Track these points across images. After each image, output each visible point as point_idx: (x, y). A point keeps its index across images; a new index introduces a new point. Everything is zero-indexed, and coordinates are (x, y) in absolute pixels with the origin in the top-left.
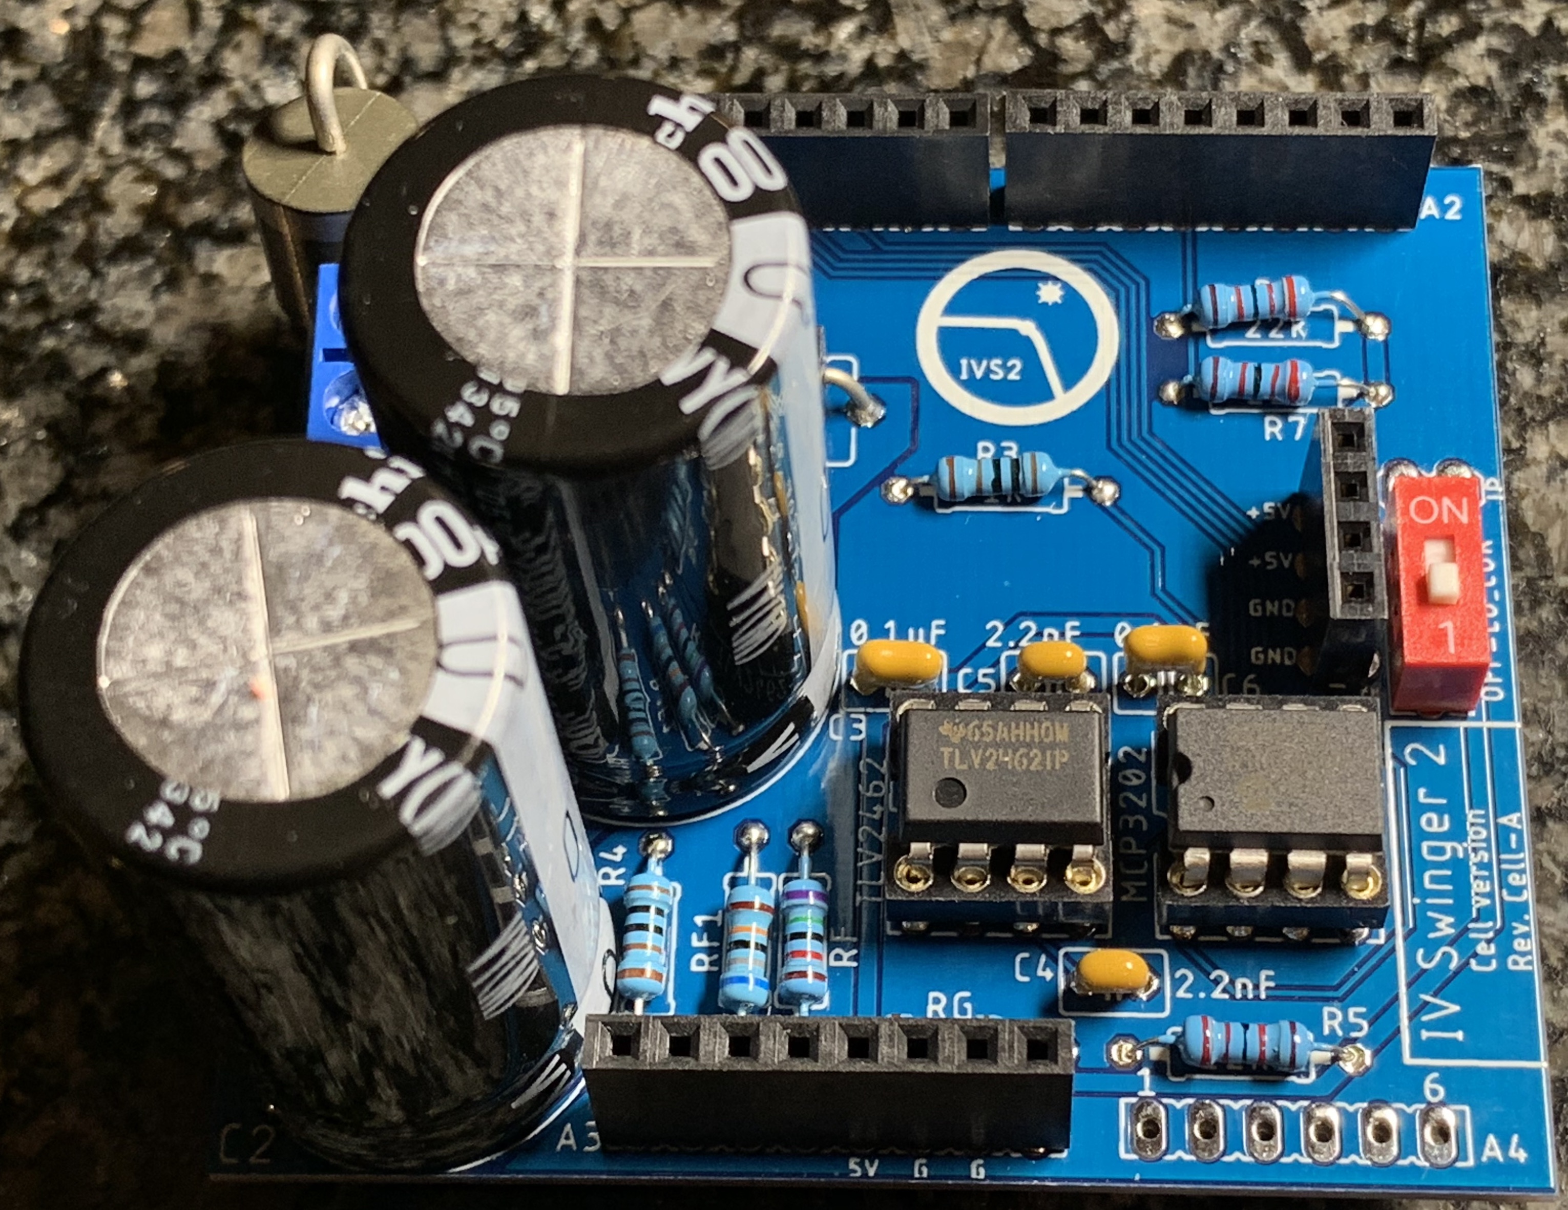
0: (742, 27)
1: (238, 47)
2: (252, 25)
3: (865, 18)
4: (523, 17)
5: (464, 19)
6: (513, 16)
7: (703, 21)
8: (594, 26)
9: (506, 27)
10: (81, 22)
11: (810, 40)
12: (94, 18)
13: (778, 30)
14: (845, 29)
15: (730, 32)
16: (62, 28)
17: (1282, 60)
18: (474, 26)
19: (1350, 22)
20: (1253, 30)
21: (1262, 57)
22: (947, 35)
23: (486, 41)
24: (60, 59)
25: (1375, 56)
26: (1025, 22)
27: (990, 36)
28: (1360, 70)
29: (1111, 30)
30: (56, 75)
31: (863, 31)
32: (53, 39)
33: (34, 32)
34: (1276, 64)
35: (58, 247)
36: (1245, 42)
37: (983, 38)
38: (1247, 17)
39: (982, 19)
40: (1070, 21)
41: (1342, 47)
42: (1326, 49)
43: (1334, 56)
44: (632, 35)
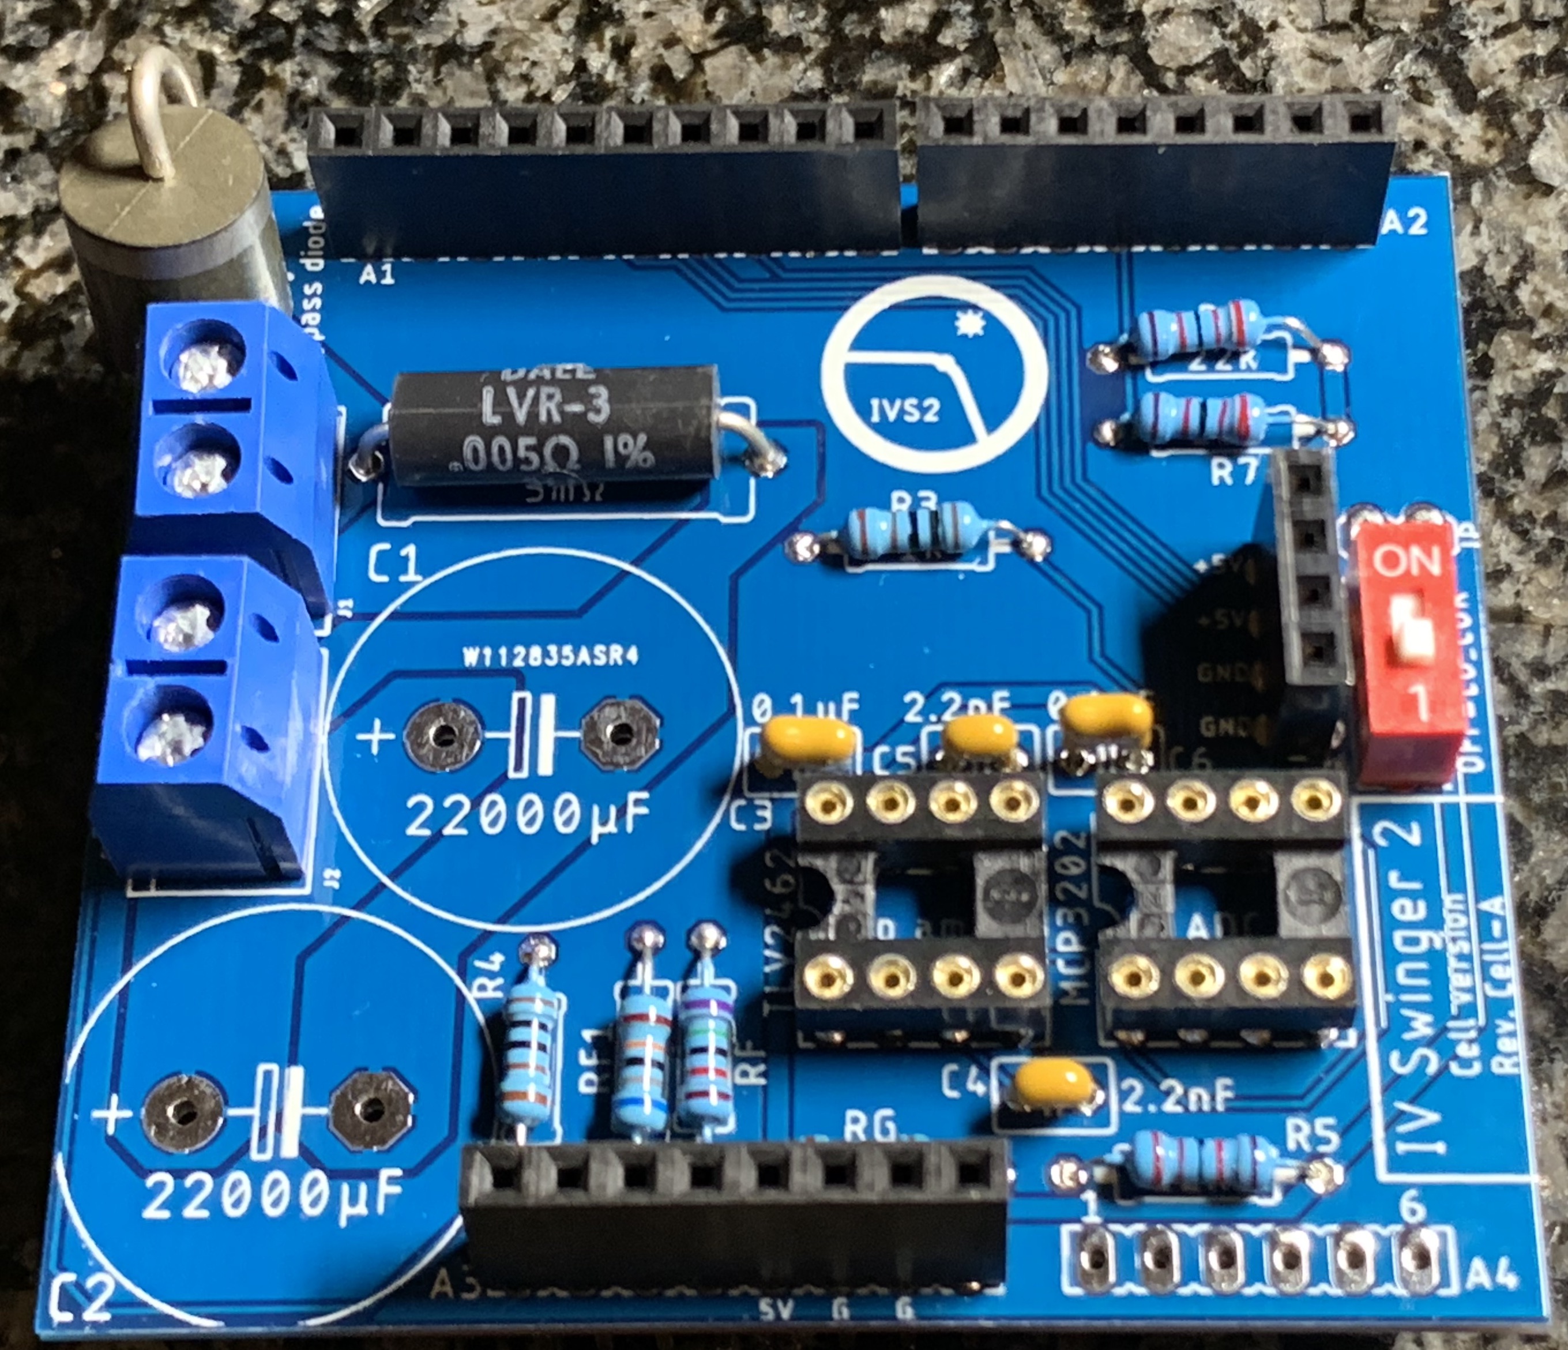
0: (828, 75)
1: (259, 108)
2: (275, 82)
3: (967, 59)
4: (581, 65)
5: (513, 70)
6: (568, 66)
7: (785, 67)
8: (661, 74)
9: (562, 79)
10: (79, 82)
11: (905, 87)
12: (95, 76)
13: (868, 76)
14: (946, 73)
15: (815, 79)
16: (60, 89)
17: (1443, 97)
18: (526, 78)
19: (1518, 53)
20: (1408, 65)
21: (1420, 95)
22: (1061, 77)
23: (539, 94)
24: (58, 124)
25: (1549, 91)
26: (1149, 60)
27: (1109, 77)
28: (1532, 107)
29: (1247, 67)
30: (54, 142)
31: (965, 74)
32: (49, 100)
33: (26, 93)
34: (1437, 102)
35: (64, 340)
36: (1400, 78)
37: (1103, 79)
38: (1401, 50)
39: (1101, 58)
40: (1198, 59)
41: (1510, 82)
42: (1493, 84)
43: (1501, 92)
44: (705, 84)
